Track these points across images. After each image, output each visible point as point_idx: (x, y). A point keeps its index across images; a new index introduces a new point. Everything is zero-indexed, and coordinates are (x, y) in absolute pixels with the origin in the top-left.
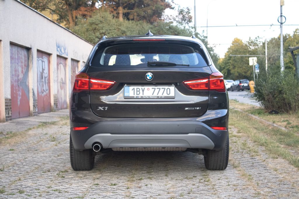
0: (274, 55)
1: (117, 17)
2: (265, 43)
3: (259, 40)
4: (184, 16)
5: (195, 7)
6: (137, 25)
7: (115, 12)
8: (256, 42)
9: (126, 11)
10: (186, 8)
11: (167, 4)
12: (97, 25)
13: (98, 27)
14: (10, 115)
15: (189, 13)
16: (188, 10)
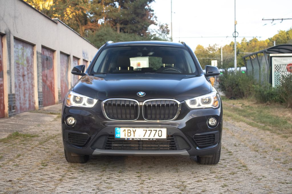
0: (227, 58)
1: (116, 31)
2: (221, 49)
3: (216, 47)
4: (163, 30)
5: (171, 23)
6: (131, 36)
7: (114, 27)
8: (214, 48)
9: (122, 26)
10: (165, 24)
11: (152, 21)
12: (102, 36)
13: (104, 38)
14: (61, 99)
15: (168, 28)
16: (167, 25)
